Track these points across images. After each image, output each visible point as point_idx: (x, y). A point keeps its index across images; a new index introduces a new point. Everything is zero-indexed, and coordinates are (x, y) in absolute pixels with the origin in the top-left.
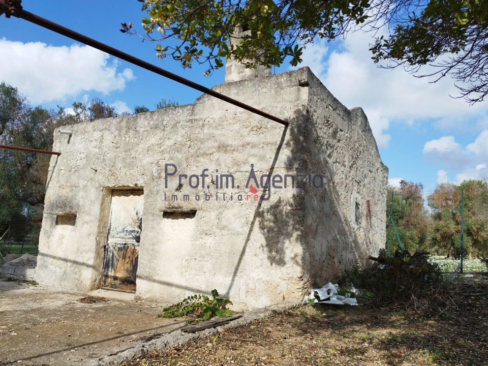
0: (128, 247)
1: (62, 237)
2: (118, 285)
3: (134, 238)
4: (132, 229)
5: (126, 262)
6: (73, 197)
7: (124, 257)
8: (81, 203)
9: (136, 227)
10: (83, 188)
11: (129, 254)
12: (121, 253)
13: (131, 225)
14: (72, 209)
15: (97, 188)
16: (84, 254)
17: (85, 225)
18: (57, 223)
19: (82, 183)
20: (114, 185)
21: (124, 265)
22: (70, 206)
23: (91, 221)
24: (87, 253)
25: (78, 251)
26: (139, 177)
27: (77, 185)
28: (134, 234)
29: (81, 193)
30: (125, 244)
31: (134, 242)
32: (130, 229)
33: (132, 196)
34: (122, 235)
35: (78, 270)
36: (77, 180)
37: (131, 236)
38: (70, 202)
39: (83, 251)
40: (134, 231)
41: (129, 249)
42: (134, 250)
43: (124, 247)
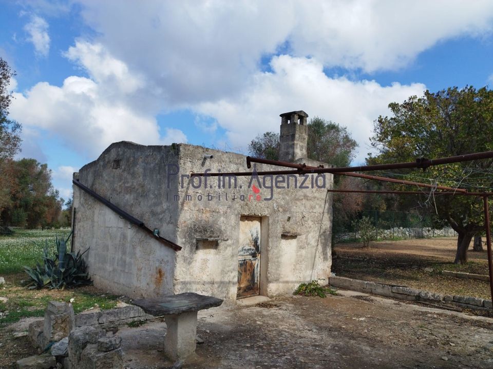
0: (247, 262)
1: (205, 261)
2: (241, 294)
3: (250, 255)
4: (249, 248)
5: (247, 274)
6: (215, 222)
7: (245, 271)
8: (223, 228)
9: (252, 246)
10: (223, 214)
11: (248, 267)
12: (243, 268)
13: (249, 245)
14: (213, 234)
15: (236, 215)
16: (229, 273)
17: (228, 248)
18: (197, 248)
19: (222, 209)
20: (248, 213)
21: (246, 277)
22: (212, 231)
23: (233, 244)
24: (232, 272)
25: (223, 272)
26: (266, 209)
27: (217, 210)
28: (250, 252)
29: (222, 218)
30: (245, 260)
31: (250, 257)
32: (247, 247)
33: (246, 221)
34: (242, 253)
35: (225, 289)
36: (216, 206)
37: (248, 254)
38: (211, 227)
39: (228, 271)
40: (250, 249)
41: (248, 264)
42: (252, 263)
43: (244, 263)
